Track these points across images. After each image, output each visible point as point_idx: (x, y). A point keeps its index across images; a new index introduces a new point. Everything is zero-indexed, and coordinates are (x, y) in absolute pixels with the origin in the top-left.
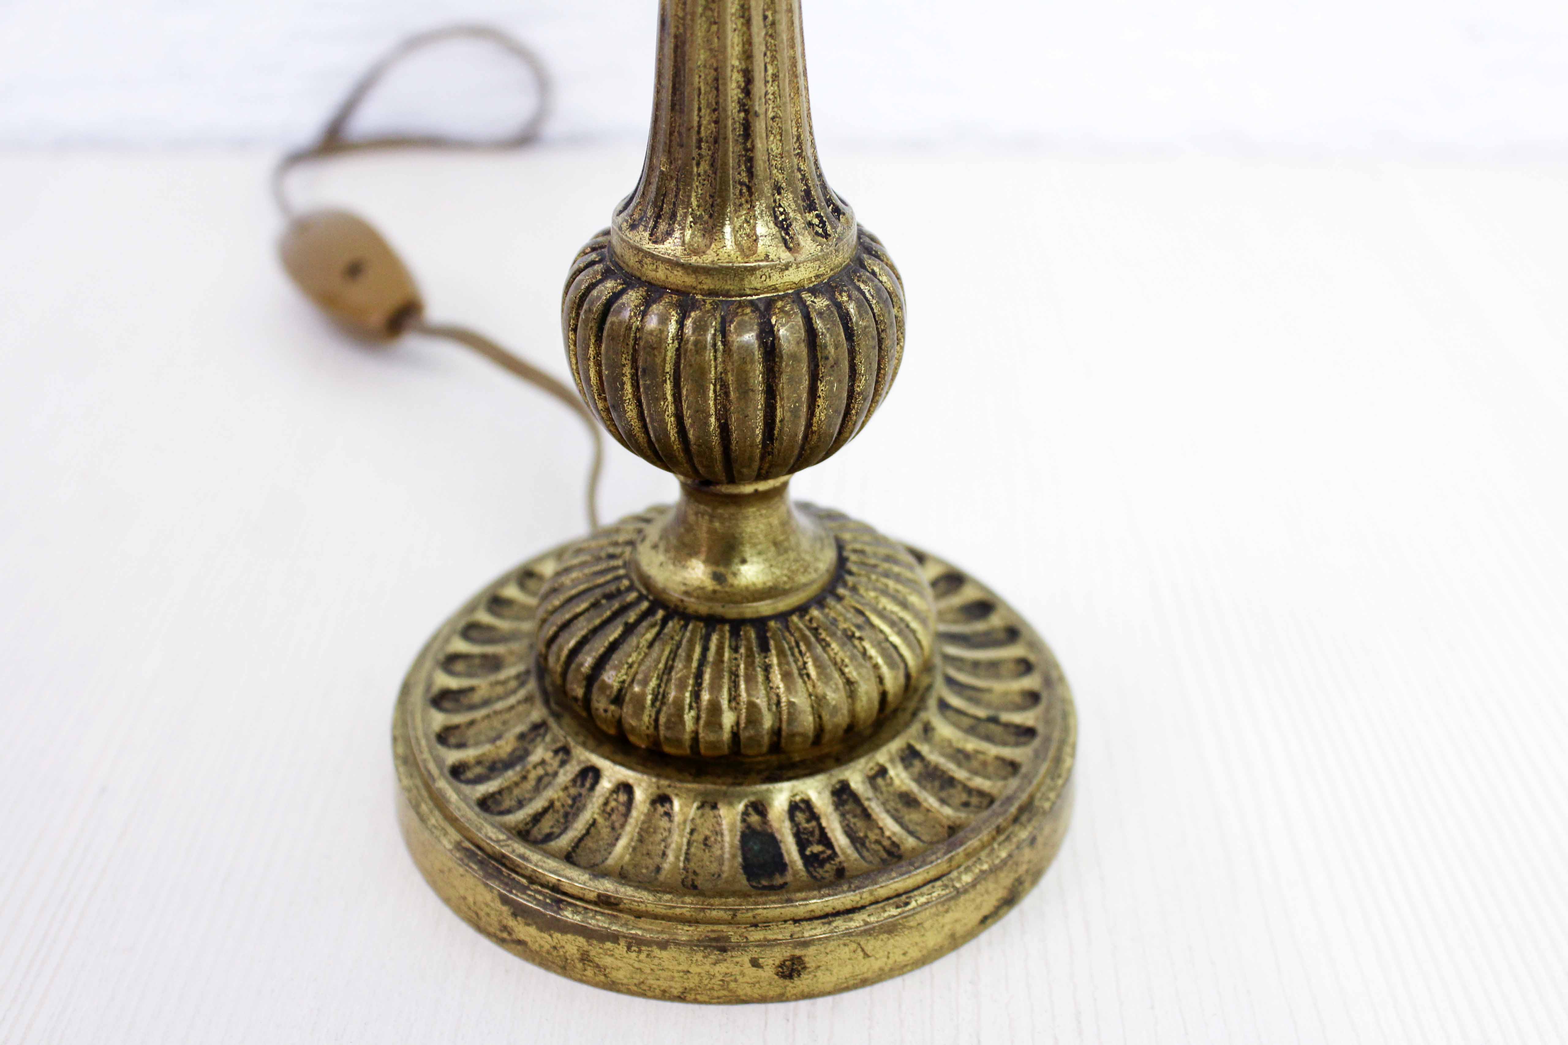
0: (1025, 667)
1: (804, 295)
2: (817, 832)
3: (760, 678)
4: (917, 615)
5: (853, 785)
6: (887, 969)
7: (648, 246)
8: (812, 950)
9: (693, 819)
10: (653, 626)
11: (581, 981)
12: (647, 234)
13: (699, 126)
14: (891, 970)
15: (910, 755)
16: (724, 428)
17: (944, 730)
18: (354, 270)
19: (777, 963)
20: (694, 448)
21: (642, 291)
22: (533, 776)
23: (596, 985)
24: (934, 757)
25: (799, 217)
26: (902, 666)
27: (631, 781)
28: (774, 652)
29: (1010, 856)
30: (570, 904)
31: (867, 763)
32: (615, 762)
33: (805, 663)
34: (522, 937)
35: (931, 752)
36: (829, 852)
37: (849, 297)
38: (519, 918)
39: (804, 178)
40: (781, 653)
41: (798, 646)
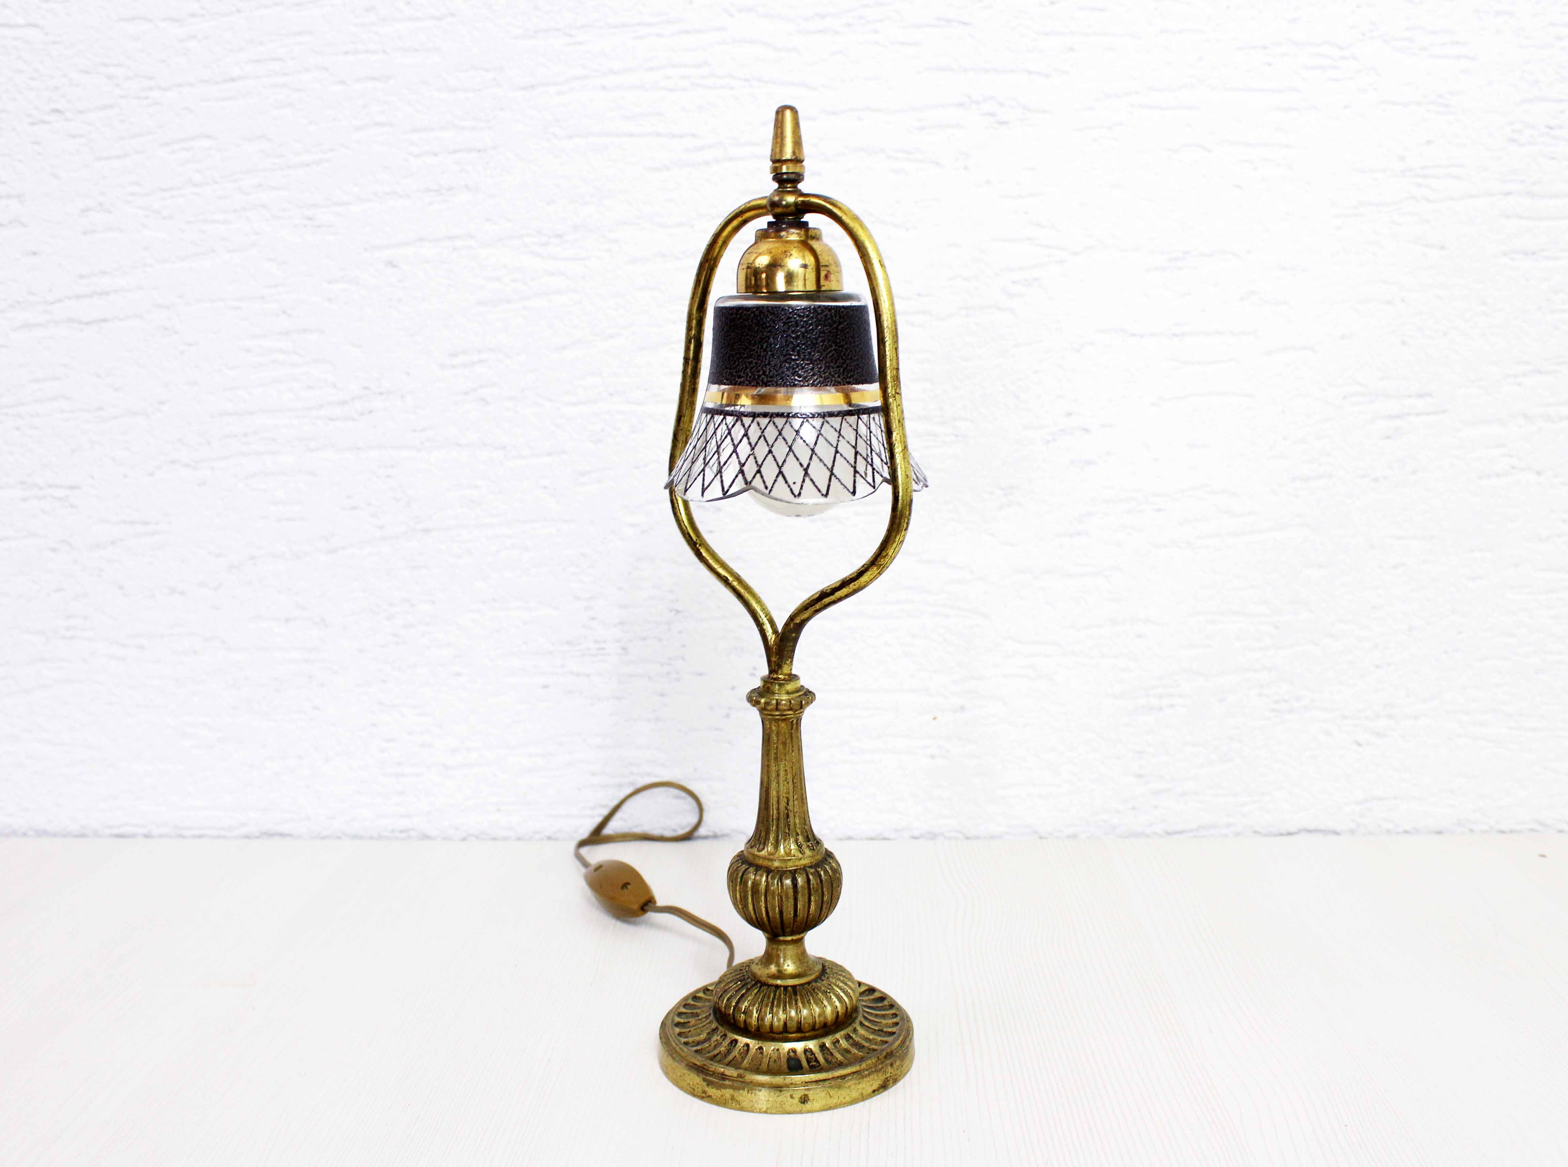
0: (895, 1015)
1: (807, 868)
2: (814, 1058)
3: (794, 1003)
4: (850, 988)
5: (827, 1045)
6: (838, 1104)
7: (757, 853)
8: (811, 1092)
9: (770, 1054)
10: (757, 988)
11: (731, 1108)
12: (756, 849)
13: (773, 815)
14: (840, 1104)
15: (848, 1037)
16: (781, 912)
17: (861, 1031)
18: (625, 885)
19: (799, 1097)
20: (771, 919)
21: (755, 867)
22: (713, 1045)
23: (735, 1109)
24: (857, 1039)
25: (805, 843)
26: (845, 1004)
27: (749, 1042)
28: (798, 995)
29: (882, 1068)
30: (728, 1079)
31: (832, 1037)
32: (743, 1037)
33: (810, 999)
34: (710, 1094)
35: (856, 1037)
36: (818, 1064)
37: (821, 869)
38: (710, 1086)
39: (806, 832)
40: (801, 996)
41: (807, 993)
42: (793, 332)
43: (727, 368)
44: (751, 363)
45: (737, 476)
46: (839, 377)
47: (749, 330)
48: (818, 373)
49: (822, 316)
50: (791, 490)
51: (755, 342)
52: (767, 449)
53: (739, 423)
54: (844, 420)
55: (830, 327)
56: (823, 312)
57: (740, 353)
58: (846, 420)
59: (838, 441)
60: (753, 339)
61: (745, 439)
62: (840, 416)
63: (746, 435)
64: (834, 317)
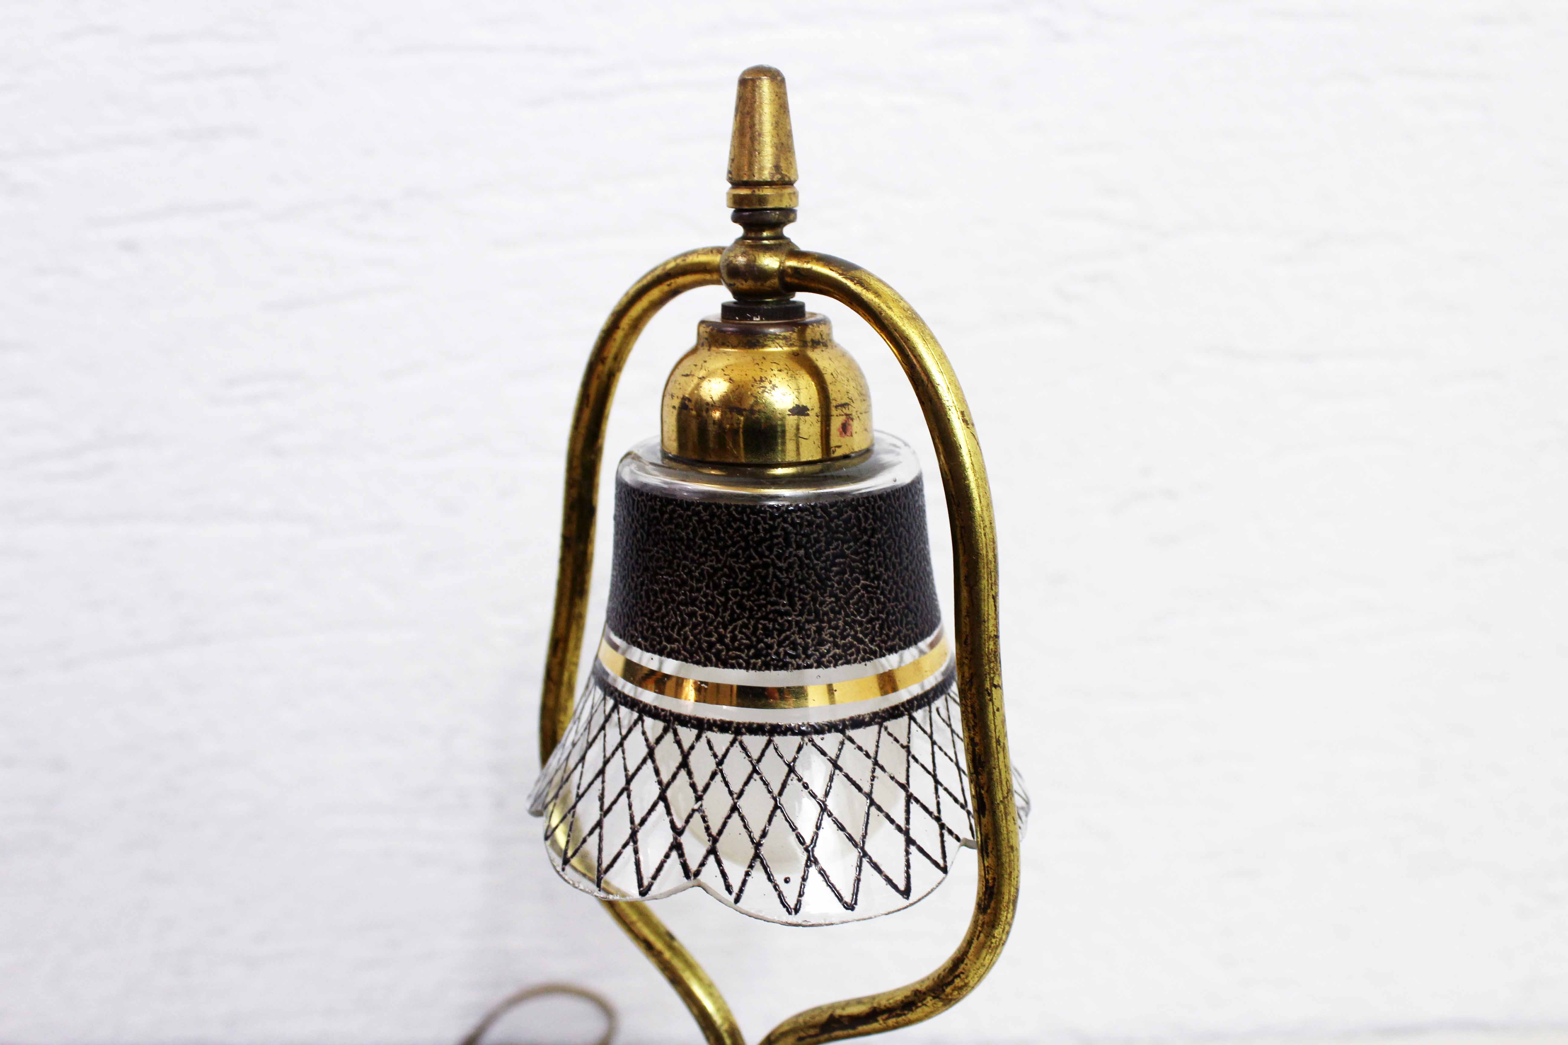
42: (779, 557)
43: (643, 615)
44: (692, 615)
45: (667, 856)
46: (872, 641)
47: (689, 548)
48: (831, 639)
49: (841, 522)
50: (780, 895)
51: (701, 574)
52: (729, 802)
53: (670, 736)
54: (883, 729)
55: (855, 543)
56: (840, 512)
57: (670, 592)
58: (886, 729)
59: (873, 778)
60: (697, 568)
61: (683, 773)
62: (876, 723)
63: (684, 764)
64: (863, 520)
